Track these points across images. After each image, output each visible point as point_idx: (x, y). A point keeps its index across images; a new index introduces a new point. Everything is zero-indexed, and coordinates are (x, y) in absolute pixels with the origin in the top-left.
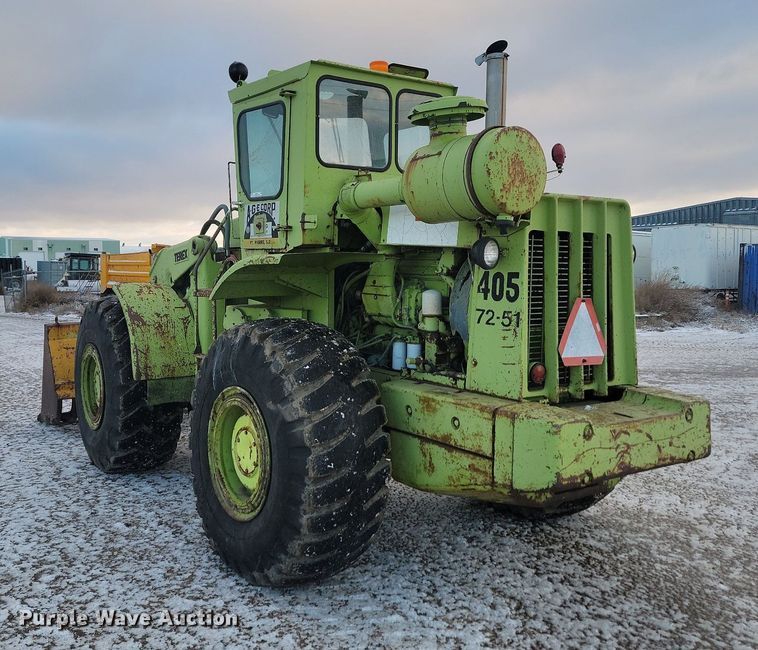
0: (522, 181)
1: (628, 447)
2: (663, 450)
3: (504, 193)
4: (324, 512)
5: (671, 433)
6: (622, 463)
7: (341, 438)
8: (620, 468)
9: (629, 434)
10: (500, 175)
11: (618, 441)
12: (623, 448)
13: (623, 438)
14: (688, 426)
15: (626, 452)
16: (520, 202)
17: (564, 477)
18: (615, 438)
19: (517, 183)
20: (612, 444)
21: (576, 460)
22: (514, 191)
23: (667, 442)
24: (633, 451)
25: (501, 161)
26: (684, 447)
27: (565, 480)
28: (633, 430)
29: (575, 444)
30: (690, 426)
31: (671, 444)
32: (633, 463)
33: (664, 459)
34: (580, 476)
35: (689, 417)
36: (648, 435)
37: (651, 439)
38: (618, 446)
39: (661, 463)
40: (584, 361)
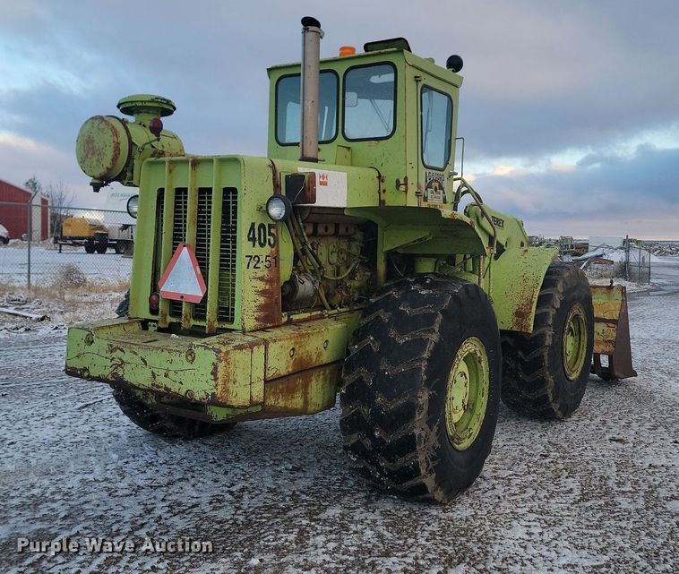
1: (123, 362)
2: (157, 378)
5: (167, 365)
6: (116, 373)
8: (113, 375)
9: (124, 352)
11: (114, 355)
12: (117, 361)
13: (118, 354)
14: (187, 365)
15: (120, 365)
17: (68, 365)
18: (112, 352)
19: (89, 156)
20: (108, 355)
21: (78, 357)
23: (162, 373)
24: (127, 368)
26: (181, 383)
28: (128, 350)
29: (78, 345)
30: (191, 366)
31: (166, 376)
32: (127, 378)
33: (158, 387)
34: (80, 370)
35: (190, 358)
36: (143, 360)
37: (146, 364)
38: (113, 359)
39: (155, 388)
40: (182, 297)
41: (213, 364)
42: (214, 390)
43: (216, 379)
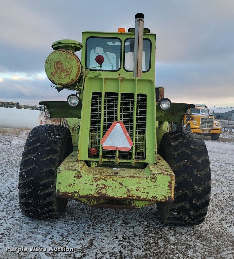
0: (62, 71)
1: (105, 186)
2: (131, 192)
3: (52, 76)
4: (24, 192)
5: (138, 185)
6: (100, 192)
7: (32, 167)
8: (98, 194)
9: (106, 181)
10: (50, 69)
11: (98, 182)
12: (100, 186)
13: (101, 181)
14: (151, 184)
15: (103, 188)
16: (61, 80)
17: (61, 191)
18: (96, 181)
19: (59, 72)
20: (94, 183)
21: (69, 186)
22: (57, 75)
23: (135, 189)
24: (109, 189)
25: (50, 63)
26: (148, 193)
27: (61, 193)
28: (109, 179)
29: (69, 179)
30: (154, 184)
31: (137, 190)
32: (109, 194)
33: (132, 196)
34: (71, 193)
35: (153, 180)
36: (120, 183)
37: (122, 185)
38: (98, 185)
39: (130, 197)
40: (117, 148)
41: (169, 182)
42: (170, 195)
43: (171, 189)
